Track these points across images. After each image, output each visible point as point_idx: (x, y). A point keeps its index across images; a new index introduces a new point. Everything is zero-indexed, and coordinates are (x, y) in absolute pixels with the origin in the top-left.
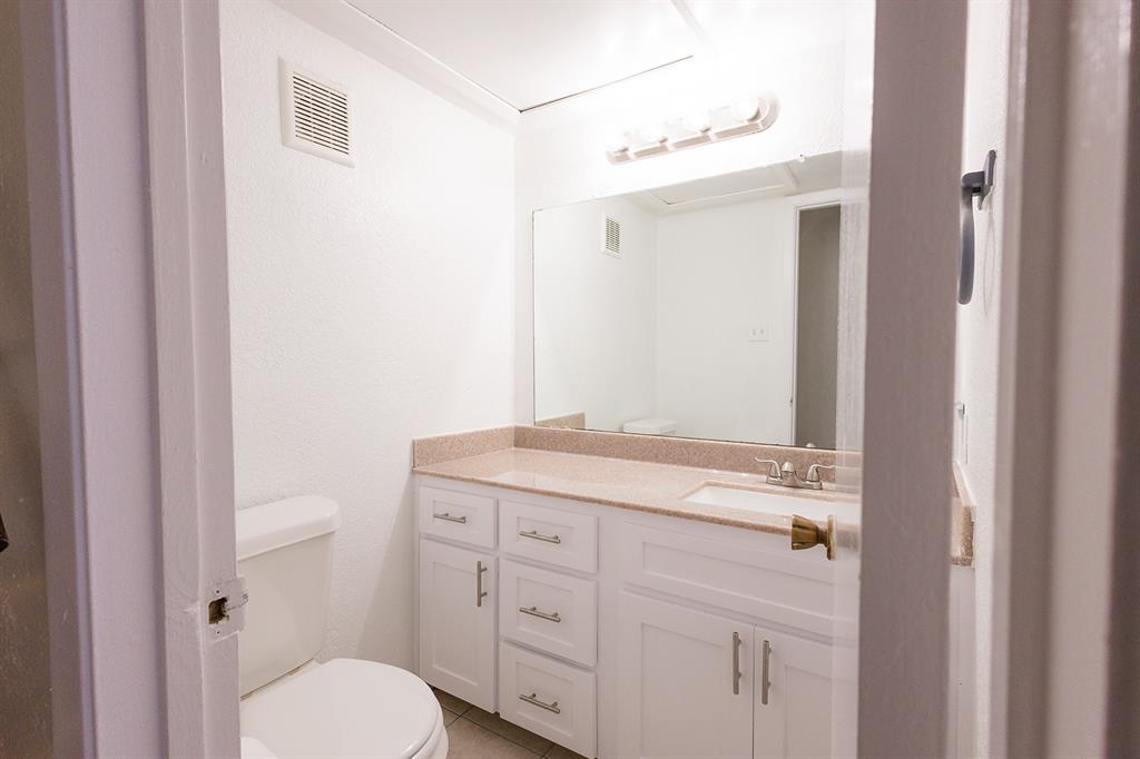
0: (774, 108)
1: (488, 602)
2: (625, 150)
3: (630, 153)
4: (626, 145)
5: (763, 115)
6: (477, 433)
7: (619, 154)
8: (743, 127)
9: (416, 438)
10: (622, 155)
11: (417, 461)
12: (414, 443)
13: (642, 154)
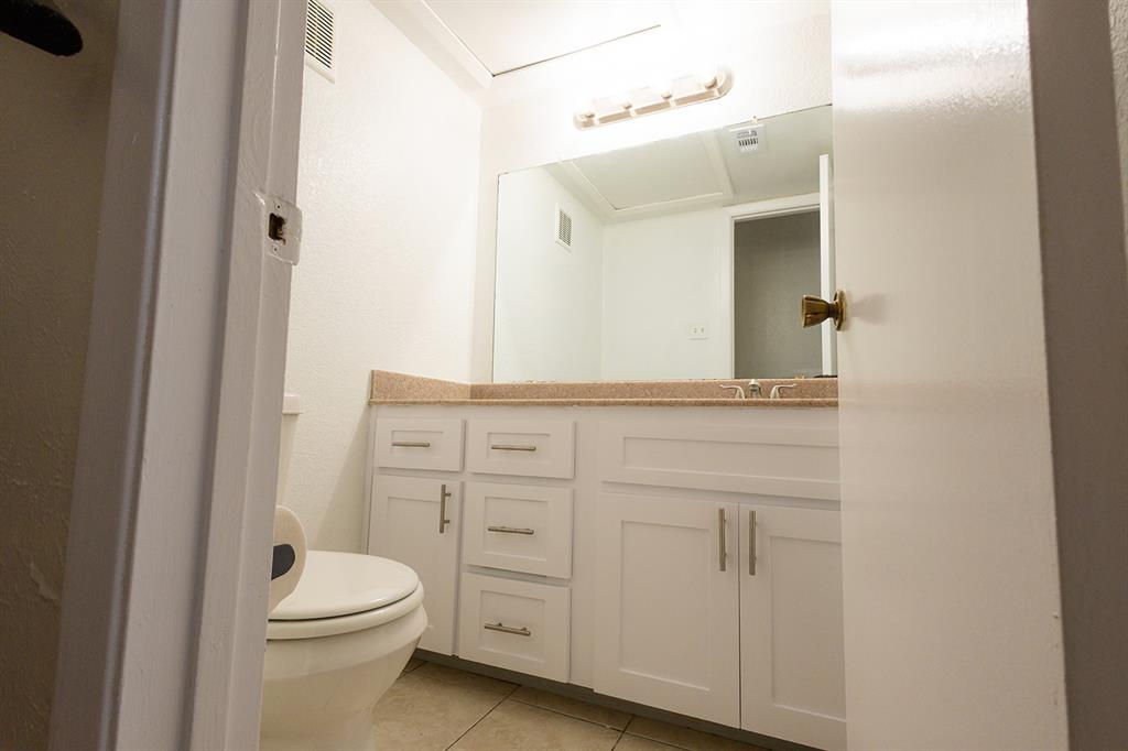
0: (729, 79)
1: (452, 529)
2: (592, 116)
3: (595, 119)
4: (593, 112)
5: (719, 85)
6: (435, 381)
7: (586, 120)
8: (703, 94)
9: (376, 369)
10: (588, 121)
11: (375, 392)
12: (373, 372)
13: (605, 120)
